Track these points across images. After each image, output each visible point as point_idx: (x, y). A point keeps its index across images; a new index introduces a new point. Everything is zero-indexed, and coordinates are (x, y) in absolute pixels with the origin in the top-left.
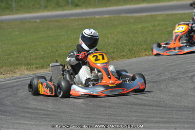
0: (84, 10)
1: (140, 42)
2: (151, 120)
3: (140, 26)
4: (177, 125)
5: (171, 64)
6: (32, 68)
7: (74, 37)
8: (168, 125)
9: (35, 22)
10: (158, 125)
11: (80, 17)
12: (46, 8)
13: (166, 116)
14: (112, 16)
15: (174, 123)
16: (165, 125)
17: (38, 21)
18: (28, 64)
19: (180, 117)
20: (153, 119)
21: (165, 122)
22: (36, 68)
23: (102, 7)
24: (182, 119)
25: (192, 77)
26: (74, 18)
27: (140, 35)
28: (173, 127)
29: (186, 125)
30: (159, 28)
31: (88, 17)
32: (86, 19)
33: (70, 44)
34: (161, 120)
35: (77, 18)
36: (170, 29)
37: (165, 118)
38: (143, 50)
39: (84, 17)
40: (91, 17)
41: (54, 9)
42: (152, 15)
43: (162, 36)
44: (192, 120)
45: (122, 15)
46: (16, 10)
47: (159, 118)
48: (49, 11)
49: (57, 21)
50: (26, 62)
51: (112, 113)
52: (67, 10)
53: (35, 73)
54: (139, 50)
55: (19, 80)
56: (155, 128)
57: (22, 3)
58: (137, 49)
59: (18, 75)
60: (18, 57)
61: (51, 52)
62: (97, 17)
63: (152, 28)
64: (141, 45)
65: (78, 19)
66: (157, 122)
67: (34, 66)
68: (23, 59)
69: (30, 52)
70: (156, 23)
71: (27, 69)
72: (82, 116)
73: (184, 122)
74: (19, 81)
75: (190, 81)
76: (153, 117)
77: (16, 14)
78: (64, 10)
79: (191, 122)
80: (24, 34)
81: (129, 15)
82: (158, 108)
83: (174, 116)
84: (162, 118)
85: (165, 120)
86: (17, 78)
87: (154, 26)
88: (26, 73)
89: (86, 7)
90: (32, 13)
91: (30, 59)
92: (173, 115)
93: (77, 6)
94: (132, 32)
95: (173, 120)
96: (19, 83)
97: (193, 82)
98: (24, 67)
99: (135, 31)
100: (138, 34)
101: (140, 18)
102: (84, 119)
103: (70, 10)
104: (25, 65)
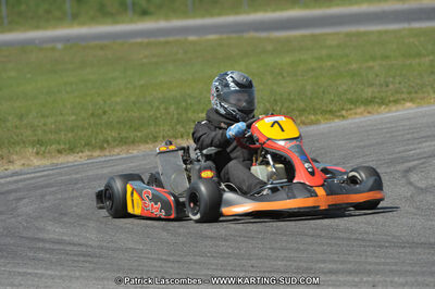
0: (162, 24)
1: (289, 95)
2: (318, 266)
3: (288, 59)
4: (378, 278)
5: (361, 144)
6: (49, 153)
7: (142, 82)
8: (356, 279)
9: (53, 49)
10: (333, 277)
11: (152, 40)
12: (75, 18)
13: (350, 258)
14: (224, 36)
15: (369, 273)
16: (350, 278)
17: (60, 46)
18: (40, 143)
19: (382, 260)
20: (322, 265)
21: (350, 273)
22: (59, 152)
23: (203, 16)
24: (388, 264)
25: (409, 170)
26: (139, 40)
27: (288, 79)
28: (367, 282)
29: (396, 279)
30: (329, 64)
31: (171, 39)
32: (167, 43)
33: (133, 99)
34: (341, 267)
35: (145, 40)
36: (354, 66)
37: (350, 262)
38: (297, 113)
39: (162, 39)
40: (178, 38)
41: (93, 20)
42: (313, 36)
43: (339, 82)
44: (410, 268)
45: (246, 35)
46: (10, 23)
47: (335, 262)
48: (83, 24)
49: (102, 48)
50: (36, 138)
51: (230, 251)
52: (123, 22)
53: (55, 162)
55: (20, 177)
56: (329, 285)
57: (23, 7)
59: (16, 167)
60: (16, 127)
61: (93, 115)
62: (192, 38)
63: (314, 65)
64: (292, 101)
65: (148, 44)
66: (331, 272)
67: (54, 146)
68: (29, 132)
69: (43, 116)
70: (324, 52)
71: (37, 153)
72: (164, 257)
73: (392, 271)
74: (21, 181)
75: (403, 181)
76: (324, 262)
77: (10, 30)
78: (116, 22)
79: (407, 271)
80: (29, 76)
81: (264, 35)
82: (333, 241)
83: (370, 260)
84: (342, 262)
85: (349, 266)
86: (15, 174)
87: (320, 59)
88: (37, 162)
89: (167, 18)
90: (45, 29)
91: (44, 131)
92: (366, 256)
93: (145, 13)
94: (272, 73)
95: (369, 267)
96: (20, 185)
97: (411, 183)
98: (30, 149)
99: (277, 71)
100: (283, 77)
101: (288, 41)
102: (169, 265)
103: (131, 21)
104: (34, 146)
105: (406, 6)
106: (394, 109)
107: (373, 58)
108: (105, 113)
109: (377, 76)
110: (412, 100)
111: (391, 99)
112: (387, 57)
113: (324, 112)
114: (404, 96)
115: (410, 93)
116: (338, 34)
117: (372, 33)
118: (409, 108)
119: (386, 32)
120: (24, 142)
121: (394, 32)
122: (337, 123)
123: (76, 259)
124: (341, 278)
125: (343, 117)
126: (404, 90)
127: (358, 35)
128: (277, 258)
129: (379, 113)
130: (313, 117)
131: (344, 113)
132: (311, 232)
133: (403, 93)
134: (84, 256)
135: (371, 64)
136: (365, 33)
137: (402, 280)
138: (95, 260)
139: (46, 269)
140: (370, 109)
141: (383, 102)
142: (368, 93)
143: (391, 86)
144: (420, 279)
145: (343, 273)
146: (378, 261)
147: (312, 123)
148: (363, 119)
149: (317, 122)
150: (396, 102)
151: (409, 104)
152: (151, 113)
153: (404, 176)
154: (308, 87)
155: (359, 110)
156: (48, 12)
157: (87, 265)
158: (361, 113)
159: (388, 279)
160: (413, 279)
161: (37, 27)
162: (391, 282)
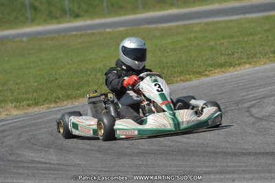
0: (89, 22)
1: (172, 63)
2: (196, 170)
3: (169, 41)
4: (235, 176)
5: (219, 92)
6: (22, 106)
7: (79, 59)
8: (222, 177)
9: (21, 41)
11: (83, 32)
12: (33, 21)
13: (217, 164)
14: (129, 28)
15: (229, 173)
16: (217, 176)
17: (25, 39)
18: (17, 100)
19: (237, 164)
20: (199, 169)
21: (217, 173)
22: (29, 105)
23: (114, 16)
24: (241, 167)
25: (249, 108)
26: (75, 33)
27: (170, 53)
28: (229, 178)
29: (247, 176)
30: (196, 42)
31: (95, 31)
32: (93, 34)
33: (73, 70)
34: (211, 169)
35: (79, 33)
36: (212, 43)
37: (217, 167)
38: (178, 74)
39: (90, 32)
40: (99, 30)
41: (45, 22)
42: (184, 25)
43: (202, 54)
44: (255, 168)
45: (142, 27)
47: (207, 167)
48: (39, 24)
49: (52, 39)
50: (13, 98)
51: (140, 162)
52: (64, 22)
53: (27, 112)
54: (172, 74)
55: (5, 122)
58: (169, 72)
59: (3, 116)
61: (49, 81)
62: (108, 30)
63: (186, 43)
64: (174, 67)
65: (81, 35)
66: (206, 173)
67: (25, 102)
68: (9, 94)
69: (17, 84)
70: (192, 35)
71: (15, 107)
73: (243, 171)
75: (247, 114)
76: (200, 167)
78: (60, 23)
79: (253, 170)
80: (6, 59)
81: (153, 26)
84: (212, 167)
85: (217, 169)
87: (190, 40)
88: (15, 112)
89: (92, 18)
90: (14, 28)
91: (19, 93)
92: (227, 162)
93: (77, 16)
94: (160, 50)
95: (229, 169)
96: (5, 127)
97: (252, 115)
98: (11, 105)
99: (163, 48)
101: (169, 29)
103: (69, 22)
104: (12, 103)
105: (242, 4)
106: (238, 69)
107: (223, 38)
108: (56, 79)
109: (227, 48)
110: (249, 63)
111: (237, 63)
112: (232, 37)
113: (194, 73)
114: (245, 60)
115: (248, 59)
116: (201, 23)
117: (221, 21)
118: (248, 68)
119: (231, 21)
120: (6, 101)
121: (236, 20)
122: (203, 79)
123: (43, 172)
124: (212, 177)
125: (207, 75)
126: (244, 56)
127: (213, 23)
128: (171, 166)
129: (229, 72)
130: (188, 76)
131: (207, 73)
132: (191, 149)
133: (244, 58)
134: (49, 170)
135: (222, 41)
136: (217, 22)
137: (250, 176)
138: (56, 172)
139: (25, 180)
140: (223, 69)
141: (231, 65)
142: (222, 60)
143: (236, 55)
144: (262, 175)
145: (213, 173)
146: (234, 165)
147: (187, 80)
148: (220, 76)
149: (191, 80)
150: (239, 64)
151: (248, 66)
152: (86, 79)
153: (248, 111)
154: (183, 58)
155: (216, 71)
156: (16, 18)
157: (51, 176)
158: (218, 73)
159: (242, 176)
160: (257, 175)
161: (11, 28)
162: (244, 178)
